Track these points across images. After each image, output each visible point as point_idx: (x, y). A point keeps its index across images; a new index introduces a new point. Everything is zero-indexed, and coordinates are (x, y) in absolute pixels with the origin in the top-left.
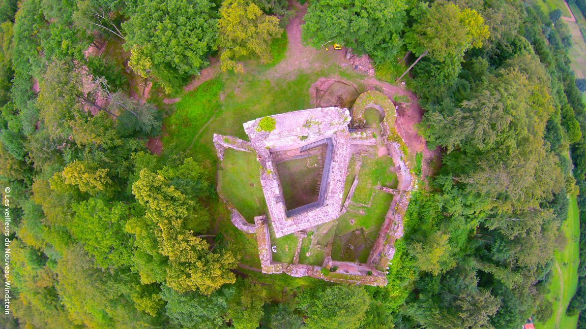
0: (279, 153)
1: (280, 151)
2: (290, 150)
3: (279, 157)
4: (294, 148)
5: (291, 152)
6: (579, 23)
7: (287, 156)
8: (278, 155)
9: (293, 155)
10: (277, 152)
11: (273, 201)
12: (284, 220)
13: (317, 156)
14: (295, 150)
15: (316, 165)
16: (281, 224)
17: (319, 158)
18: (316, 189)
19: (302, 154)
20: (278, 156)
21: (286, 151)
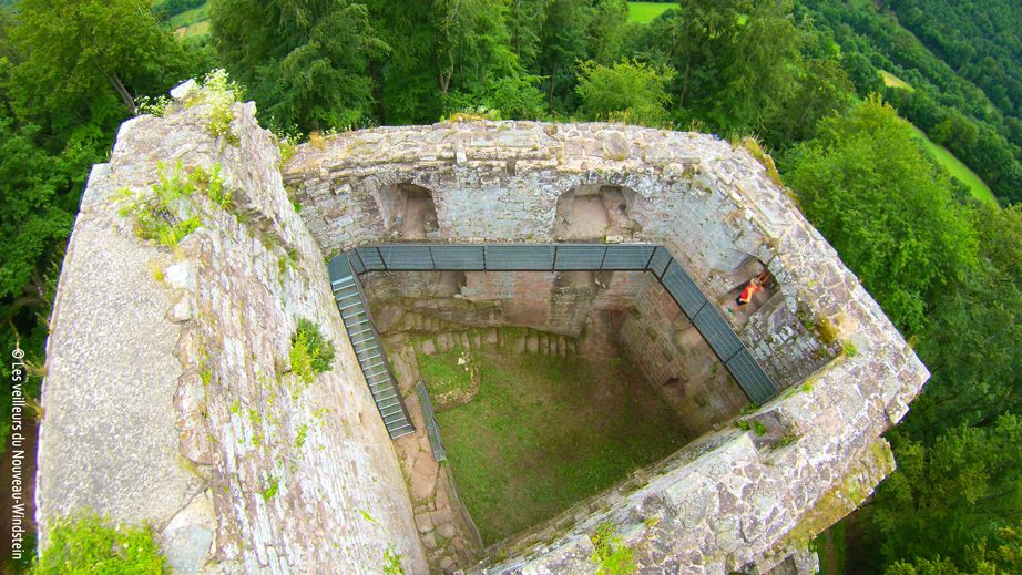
0: (430, 538)
1: (422, 534)
2: (409, 483)
3: (449, 531)
4: (395, 464)
5: (417, 479)
6: (188, 22)
7: (441, 494)
8: (445, 542)
9: (427, 465)
10: (428, 550)
11: (801, 463)
12: (855, 363)
13: (421, 361)
14: (402, 457)
15: (461, 361)
16: (881, 370)
17: (428, 347)
18: (557, 358)
19: (419, 421)
20: (449, 541)
21: (417, 504)
